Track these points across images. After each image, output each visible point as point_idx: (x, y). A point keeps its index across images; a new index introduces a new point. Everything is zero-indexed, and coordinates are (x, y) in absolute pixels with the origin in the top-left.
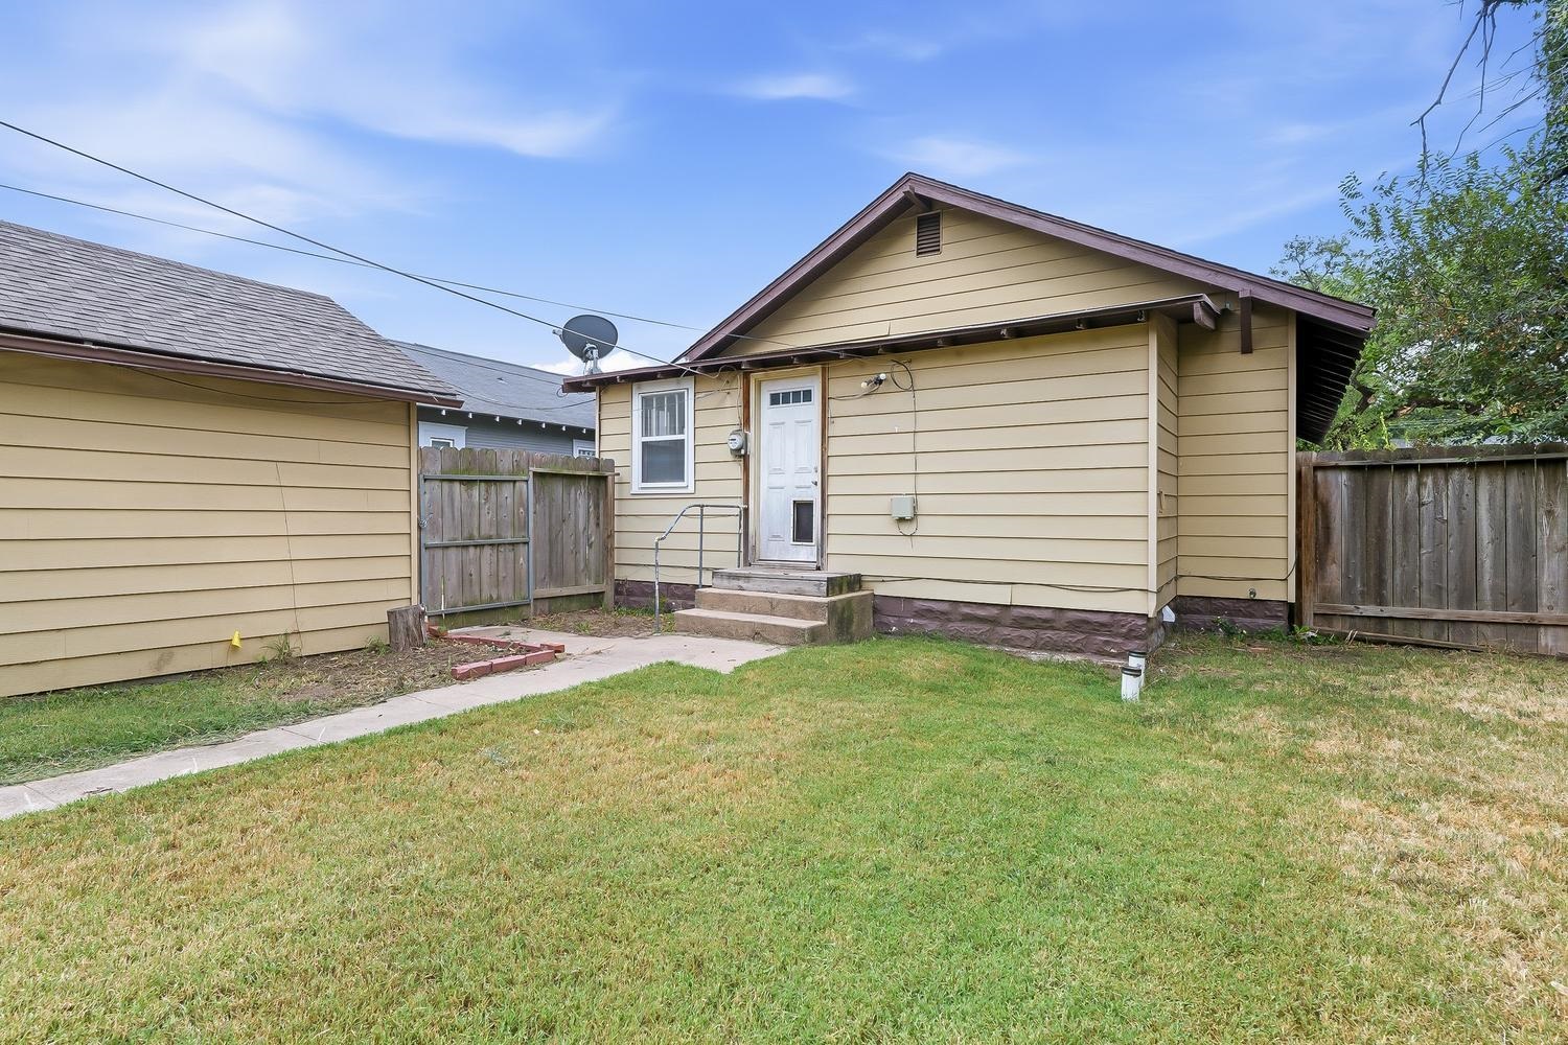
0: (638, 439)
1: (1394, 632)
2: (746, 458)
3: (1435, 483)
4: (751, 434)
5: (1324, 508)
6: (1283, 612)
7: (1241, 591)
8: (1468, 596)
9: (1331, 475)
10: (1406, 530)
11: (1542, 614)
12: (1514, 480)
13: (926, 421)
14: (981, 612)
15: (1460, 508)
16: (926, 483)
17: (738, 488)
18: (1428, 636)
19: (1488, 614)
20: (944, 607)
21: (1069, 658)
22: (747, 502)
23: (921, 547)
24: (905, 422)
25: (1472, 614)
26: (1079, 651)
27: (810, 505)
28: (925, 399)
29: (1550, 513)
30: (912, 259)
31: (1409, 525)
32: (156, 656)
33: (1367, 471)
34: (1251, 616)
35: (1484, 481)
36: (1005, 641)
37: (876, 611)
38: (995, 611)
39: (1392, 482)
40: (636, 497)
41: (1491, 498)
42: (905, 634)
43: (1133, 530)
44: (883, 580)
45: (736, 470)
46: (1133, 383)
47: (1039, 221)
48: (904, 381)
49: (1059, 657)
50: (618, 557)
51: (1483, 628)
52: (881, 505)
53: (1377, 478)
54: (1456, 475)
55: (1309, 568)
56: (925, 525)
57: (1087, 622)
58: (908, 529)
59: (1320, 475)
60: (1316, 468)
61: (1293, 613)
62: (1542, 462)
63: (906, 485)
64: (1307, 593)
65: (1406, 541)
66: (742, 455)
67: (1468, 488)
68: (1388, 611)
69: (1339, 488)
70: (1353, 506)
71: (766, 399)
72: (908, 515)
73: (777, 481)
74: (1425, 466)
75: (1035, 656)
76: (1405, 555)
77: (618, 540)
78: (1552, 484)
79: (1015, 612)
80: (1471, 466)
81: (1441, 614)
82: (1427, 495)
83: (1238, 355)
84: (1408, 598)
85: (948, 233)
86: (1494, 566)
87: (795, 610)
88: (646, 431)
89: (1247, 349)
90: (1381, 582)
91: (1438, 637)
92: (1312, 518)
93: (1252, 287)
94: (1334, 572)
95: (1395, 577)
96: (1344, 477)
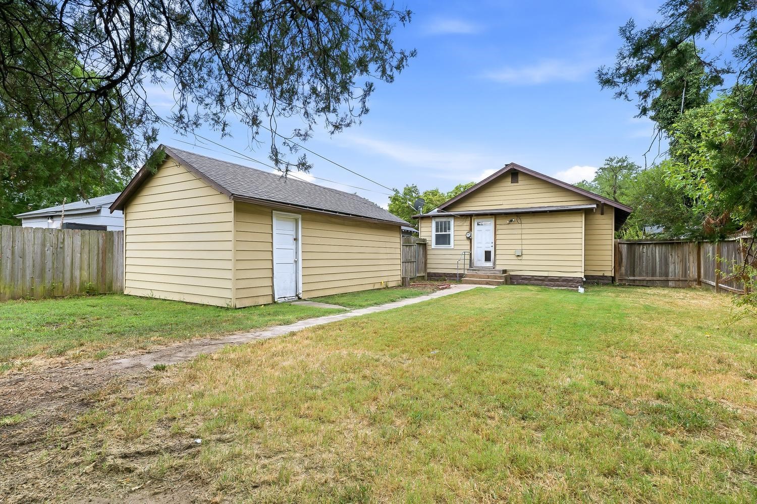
0: (434, 233)
1: (637, 283)
2: (471, 240)
3: (647, 248)
4: (472, 233)
5: (620, 253)
6: (611, 279)
7: (601, 274)
8: (653, 274)
9: (623, 245)
10: (640, 259)
11: (670, 278)
12: (664, 247)
13: (524, 231)
14: (540, 278)
15: (652, 253)
16: (524, 247)
17: (468, 247)
18: (645, 283)
19: (658, 278)
20: (530, 277)
21: (563, 288)
22: (471, 251)
23: (524, 263)
24: (519, 231)
25: (655, 278)
26: (565, 286)
27: (490, 252)
28: (524, 226)
29: (671, 255)
30: (509, 184)
31: (641, 257)
32: (373, 285)
33: (632, 245)
34: (603, 280)
35: (657, 248)
36: (547, 285)
37: (511, 279)
38: (543, 278)
39: (637, 247)
40: (433, 249)
41: (659, 251)
42: (518, 284)
43: (578, 258)
44: (513, 271)
45: (468, 242)
46: (579, 224)
47: (549, 179)
48: (519, 221)
49: (560, 288)
50: (428, 266)
51: (657, 281)
52: (512, 252)
53: (633, 246)
54: (651, 246)
55: (617, 268)
56: (524, 257)
57: (567, 280)
58: (520, 258)
59: (620, 245)
60: (619, 243)
61: (613, 279)
62: (670, 243)
63: (519, 247)
64: (617, 275)
65: (640, 262)
66: (470, 239)
67: (654, 249)
68: (636, 278)
69: (624, 248)
70: (628, 252)
71: (476, 224)
72: (520, 254)
73: (480, 245)
74: (644, 243)
75: (554, 288)
76: (640, 264)
77: (428, 261)
78: (672, 248)
79: (549, 278)
80: (655, 244)
81: (648, 279)
82: (645, 250)
83: (600, 215)
84: (640, 275)
85: (520, 178)
86: (659, 267)
87: (495, 277)
88: (437, 231)
89: (602, 214)
90: (634, 271)
91: (647, 284)
92: (618, 256)
93: (605, 201)
94: (623, 269)
95: (637, 270)
96: (625, 246)
